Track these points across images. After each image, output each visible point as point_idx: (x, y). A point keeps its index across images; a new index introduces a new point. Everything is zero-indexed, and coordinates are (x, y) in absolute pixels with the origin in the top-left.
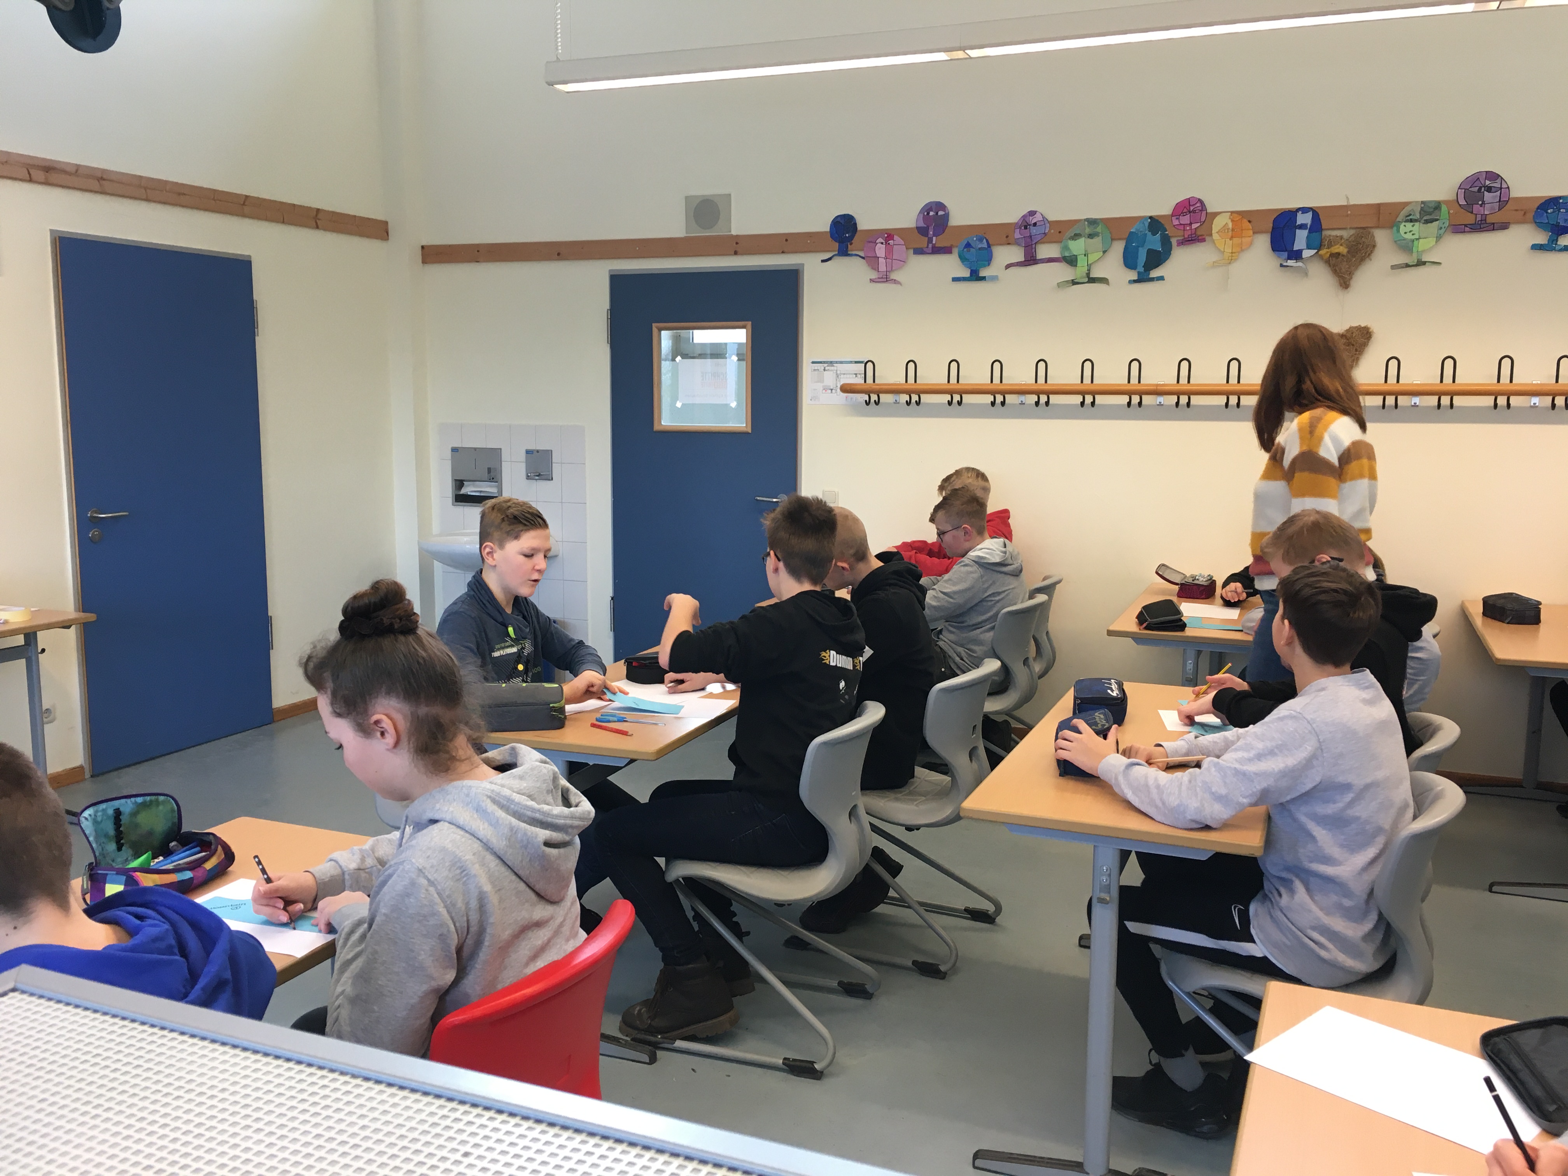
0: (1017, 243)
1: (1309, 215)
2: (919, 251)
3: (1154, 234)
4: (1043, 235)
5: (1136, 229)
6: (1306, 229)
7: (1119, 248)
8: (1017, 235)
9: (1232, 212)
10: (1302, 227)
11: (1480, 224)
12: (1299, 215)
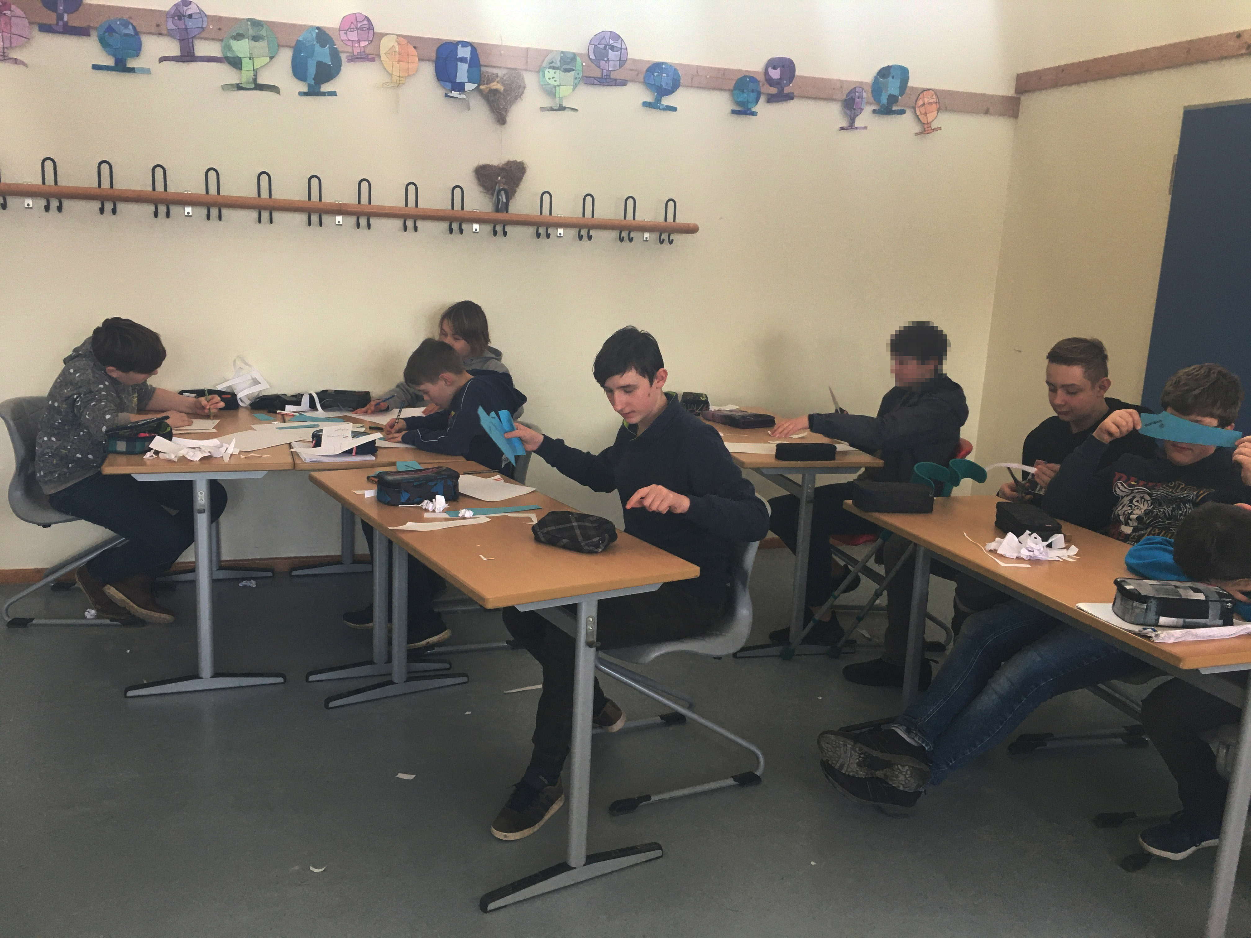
0: (170, 34)
1: (469, 49)
2: (46, 28)
3: (323, 46)
4: (201, 30)
5: (304, 38)
6: (466, 62)
7: (286, 57)
8: (170, 26)
9: (398, 35)
10: (463, 60)
11: (606, 79)
12: (459, 47)
